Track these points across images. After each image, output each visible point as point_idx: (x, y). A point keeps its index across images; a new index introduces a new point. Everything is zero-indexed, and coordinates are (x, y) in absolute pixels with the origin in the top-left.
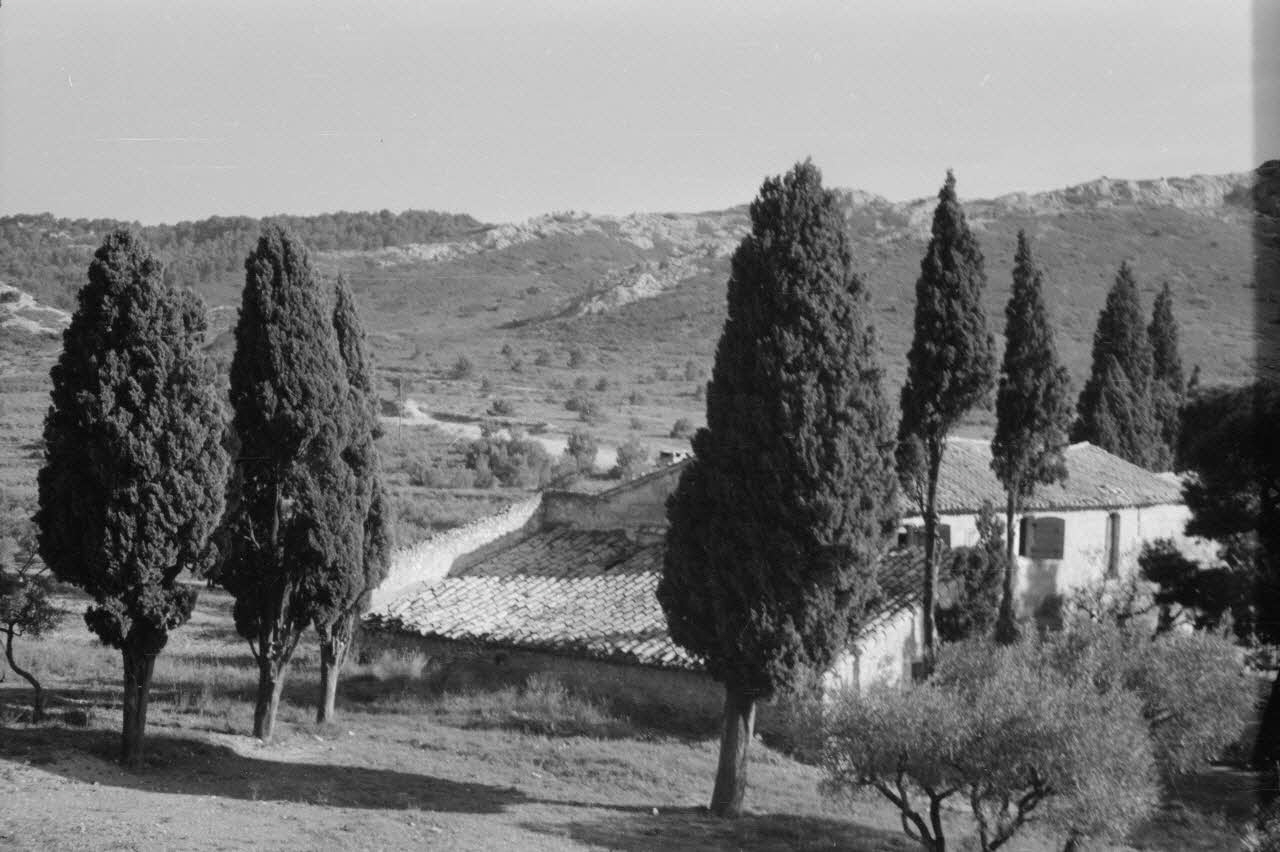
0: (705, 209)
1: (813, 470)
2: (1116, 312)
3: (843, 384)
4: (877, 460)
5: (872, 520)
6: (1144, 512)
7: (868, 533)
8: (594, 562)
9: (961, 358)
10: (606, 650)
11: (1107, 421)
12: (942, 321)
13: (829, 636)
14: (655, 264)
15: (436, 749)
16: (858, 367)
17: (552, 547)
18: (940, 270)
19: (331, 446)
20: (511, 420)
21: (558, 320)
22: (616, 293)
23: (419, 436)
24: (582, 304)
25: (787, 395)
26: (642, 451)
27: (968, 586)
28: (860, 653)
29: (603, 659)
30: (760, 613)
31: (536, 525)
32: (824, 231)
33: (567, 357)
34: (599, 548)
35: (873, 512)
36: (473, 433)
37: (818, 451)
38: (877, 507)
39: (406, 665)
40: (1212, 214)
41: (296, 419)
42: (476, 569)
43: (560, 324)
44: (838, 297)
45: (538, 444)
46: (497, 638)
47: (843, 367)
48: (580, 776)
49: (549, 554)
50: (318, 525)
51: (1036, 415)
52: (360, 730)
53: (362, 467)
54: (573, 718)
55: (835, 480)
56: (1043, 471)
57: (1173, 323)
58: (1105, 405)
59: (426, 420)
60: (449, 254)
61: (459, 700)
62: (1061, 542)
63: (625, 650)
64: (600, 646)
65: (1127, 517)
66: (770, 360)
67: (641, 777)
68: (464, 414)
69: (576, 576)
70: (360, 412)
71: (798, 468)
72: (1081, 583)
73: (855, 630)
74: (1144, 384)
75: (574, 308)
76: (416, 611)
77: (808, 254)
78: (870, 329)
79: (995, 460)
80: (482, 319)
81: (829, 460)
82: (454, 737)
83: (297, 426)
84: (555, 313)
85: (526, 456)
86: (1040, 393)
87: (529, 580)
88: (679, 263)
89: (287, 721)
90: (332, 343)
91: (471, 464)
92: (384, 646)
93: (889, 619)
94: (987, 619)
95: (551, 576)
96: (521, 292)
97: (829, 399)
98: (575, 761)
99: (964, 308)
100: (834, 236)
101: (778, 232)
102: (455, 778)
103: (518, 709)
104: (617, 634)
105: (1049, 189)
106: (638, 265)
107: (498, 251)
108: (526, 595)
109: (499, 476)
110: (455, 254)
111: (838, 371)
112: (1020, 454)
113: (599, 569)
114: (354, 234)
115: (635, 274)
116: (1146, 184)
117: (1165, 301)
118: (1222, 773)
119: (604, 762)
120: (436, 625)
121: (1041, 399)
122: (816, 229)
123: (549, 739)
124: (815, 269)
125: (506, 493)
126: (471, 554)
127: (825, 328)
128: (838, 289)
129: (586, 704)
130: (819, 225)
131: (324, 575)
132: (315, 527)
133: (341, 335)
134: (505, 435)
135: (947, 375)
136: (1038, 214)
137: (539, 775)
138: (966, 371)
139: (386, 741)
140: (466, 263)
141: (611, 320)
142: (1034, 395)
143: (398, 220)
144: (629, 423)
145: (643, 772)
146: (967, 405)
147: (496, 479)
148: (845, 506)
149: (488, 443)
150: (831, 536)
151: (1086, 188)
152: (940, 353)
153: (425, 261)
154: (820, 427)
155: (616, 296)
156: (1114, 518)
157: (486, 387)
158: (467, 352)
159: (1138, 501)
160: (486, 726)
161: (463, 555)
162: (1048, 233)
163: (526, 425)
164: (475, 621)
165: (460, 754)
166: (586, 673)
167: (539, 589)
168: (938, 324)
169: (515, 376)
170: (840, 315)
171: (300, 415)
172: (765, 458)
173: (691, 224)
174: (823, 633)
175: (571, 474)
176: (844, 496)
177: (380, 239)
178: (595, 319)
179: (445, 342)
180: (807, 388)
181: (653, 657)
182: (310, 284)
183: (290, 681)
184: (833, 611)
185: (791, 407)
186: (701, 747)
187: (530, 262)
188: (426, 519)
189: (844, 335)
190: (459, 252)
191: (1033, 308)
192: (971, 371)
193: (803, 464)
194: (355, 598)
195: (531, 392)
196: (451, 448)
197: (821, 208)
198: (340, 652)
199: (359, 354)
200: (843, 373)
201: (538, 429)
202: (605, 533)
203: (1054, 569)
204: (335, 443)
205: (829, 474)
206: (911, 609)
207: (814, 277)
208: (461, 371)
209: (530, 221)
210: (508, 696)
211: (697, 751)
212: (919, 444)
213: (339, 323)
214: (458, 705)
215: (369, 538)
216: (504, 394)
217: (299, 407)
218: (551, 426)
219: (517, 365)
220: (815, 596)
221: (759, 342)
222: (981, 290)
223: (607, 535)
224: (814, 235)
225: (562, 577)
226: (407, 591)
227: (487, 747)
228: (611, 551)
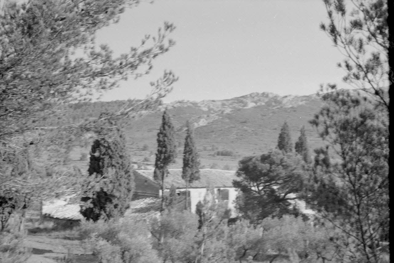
0: (224, 99)
16: (119, 154)
18: (163, 131)
22: (194, 124)
46: (70, 218)
56: (194, 177)
60: (147, 113)
62: (228, 195)
75: (181, 129)
88: (212, 115)
99: (168, 139)
103: (68, 235)
106: (201, 116)
107: (161, 112)
115: (199, 119)
120: (59, 215)
127: (110, 146)
135: (163, 155)
140: (151, 116)
152: (162, 150)
164: (68, 214)
168: (161, 143)
173: (220, 103)
179: (143, 139)
180: (106, 159)
185: (102, 163)
189: (116, 147)
192: (169, 154)
209: (171, 103)
210: (68, 232)
212: (158, 171)
214: (55, 234)
222: (173, 135)
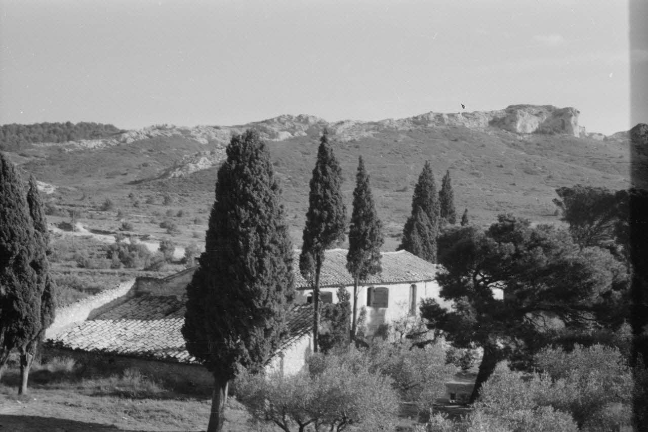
1: (253, 273)
2: (423, 185)
3: (268, 232)
4: (284, 268)
5: (282, 296)
6: (428, 283)
7: (279, 302)
8: (160, 312)
9: (330, 216)
10: (163, 356)
11: (416, 238)
12: (322, 200)
13: (261, 350)
14: (208, 152)
15: (77, 406)
16: (275, 224)
17: (140, 305)
18: (321, 175)
19: (25, 260)
20: (131, 233)
21: (158, 180)
22: (188, 167)
23: (83, 242)
24: (170, 172)
25: (242, 238)
26: (198, 250)
27: (333, 324)
28: (284, 356)
29: (161, 361)
30: (229, 340)
31: (132, 293)
32: (260, 161)
33: (162, 199)
34: (163, 305)
35: (282, 292)
36: (111, 240)
37: (256, 264)
38: (284, 290)
39: (64, 365)
40: (483, 130)
41: (7, 247)
42: (102, 316)
43: (159, 182)
44: (266, 191)
45: (144, 246)
46: (110, 351)
47: (268, 225)
48: (146, 419)
49: (138, 308)
50: (18, 299)
51: (366, 243)
52: (40, 398)
53: (40, 270)
54: (145, 390)
55: (264, 277)
56: (371, 268)
57: (451, 190)
58: (416, 230)
59: (86, 233)
60: (101, 145)
61: (90, 382)
62: (387, 299)
63: (172, 356)
64: (160, 354)
65: (420, 286)
66: (234, 222)
67: (175, 419)
68: (107, 230)
69: (151, 319)
70: (40, 243)
71: (247, 272)
72: (397, 318)
73: (275, 347)
74: (435, 220)
75: (166, 174)
76: (70, 338)
77: (252, 171)
78: (282, 207)
79: (348, 264)
80: (119, 179)
81: (261, 268)
82: (86, 400)
83: (8, 251)
84: (157, 177)
85: (138, 252)
86: (368, 232)
87: (128, 321)
88: (220, 152)
89: (4, 393)
90: (26, 210)
91: (109, 256)
92: (54, 355)
93: (298, 339)
94: (341, 339)
95: (139, 319)
96: (139, 166)
97: (261, 239)
98: (145, 411)
99: (332, 193)
100: (265, 164)
101: (239, 162)
102: (85, 420)
103: (118, 386)
104: (168, 348)
105: (405, 117)
106: (200, 153)
107: (127, 144)
108: (126, 329)
109: (124, 263)
110: (105, 145)
111: (266, 226)
112: (359, 261)
113: (162, 315)
114: (52, 134)
115: (198, 157)
116: (451, 115)
117: (447, 179)
118: (455, 408)
119: (158, 411)
120: (80, 345)
121: (368, 235)
122: (256, 160)
123: (133, 400)
124: (255, 178)
125: (127, 271)
126: (99, 309)
127: (259, 207)
128: (266, 188)
129: (152, 382)
130: (257, 158)
131: (21, 323)
132: (17, 299)
133: (31, 206)
134: (127, 241)
135: (323, 225)
136: (399, 129)
137: (126, 418)
138: (332, 223)
139: (52, 403)
140: (110, 150)
141: (185, 180)
142: (365, 234)
143: (75, 128)
144: (192, 234)
145: (176, 416)
146: (334, 238)
147: (122, 264)
148: (268, 290)
149: (119, 245)
150: (262, 304)
151: (422, 117)
152: (320, 215)
153: (89, 149)
154: (257, 252)
155: (188, 169)
156: (414, 287)
157: (120, 215)
158: (109, 196)
159: (425, 278)
160: (102, 394)
161: (95, 309)
162: (404, 139)
163: (139, 236)
164: (99, 342)
165: (88, 408)
166: (153, 367)
167: (132, 326)
168: (319, 201)
169: (135, 209)
170: (267, 200)
171: (10, 245)
172: (231, 268)
173: (227, 131)
174: (259, 349)
175: (161, 261)
176: (268, 285)
177: (65, 137)
178: (177, 180)
179: (100, 191)
180: (251, 235)
181: (185, 359)
182: (15, 181)
183: (6, 374)
184: (263, 338)
185: (243, 244)
186: (206, 403)
187: (144, 150)
188: (83, 286)
189: (269, 210)
190: (107, 145)
191: (366, 193)
192: (335, 223)
193: (249, 270)
194: (36, 333)
195: (144, 218)
196: (100, 248)
197: (259, 150)
198: (30, 360)
199: (40, 214)
200: (268, 228)
201: (145, 238)
202: (167, 298)
203: (384, 312)
204: (27, 259)
205: (261, 275)
206: (309, 334)
207: (255, 182)
208: (107, 206)
209: (144, 129)
210: (114, 380)
211: (204, 404)
212: (311, 257)
213: (30, 200)
214: (89, 384)
215: (44, 304)
216: (129, 219)
217: (9, 241)
218: (152, 236)
219: (136, 203)
220: (254, 332)
221: (229, 213)
222: (340, 185)
223: (168, 298)
224: (256, 163)
225: (144, 320)
226: (67, 327)
227: (102, 405)
228: (169, 307)
